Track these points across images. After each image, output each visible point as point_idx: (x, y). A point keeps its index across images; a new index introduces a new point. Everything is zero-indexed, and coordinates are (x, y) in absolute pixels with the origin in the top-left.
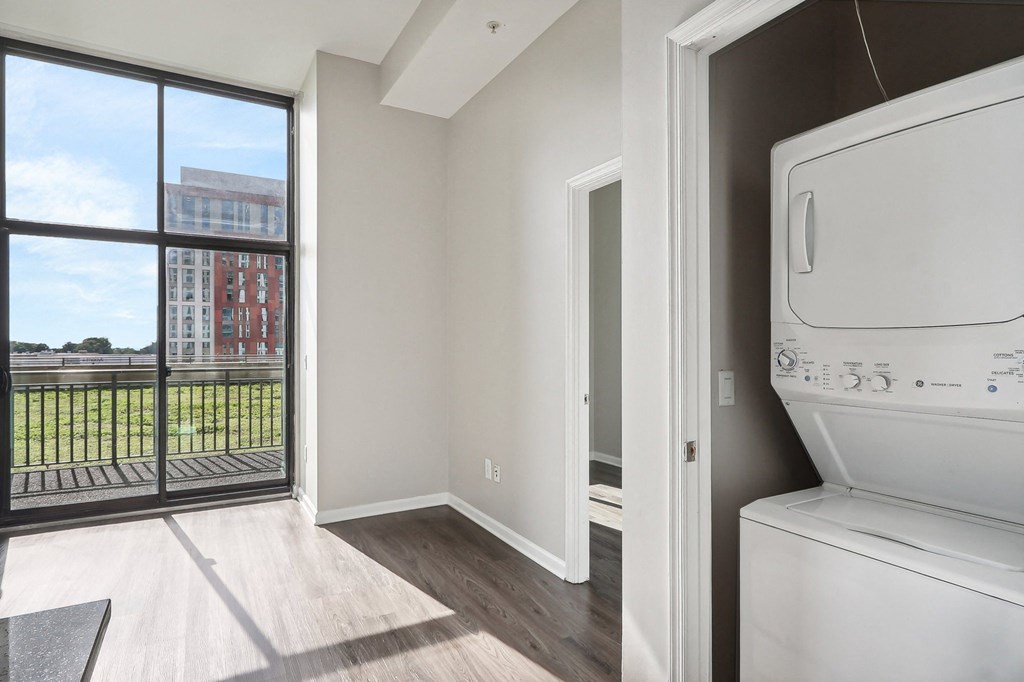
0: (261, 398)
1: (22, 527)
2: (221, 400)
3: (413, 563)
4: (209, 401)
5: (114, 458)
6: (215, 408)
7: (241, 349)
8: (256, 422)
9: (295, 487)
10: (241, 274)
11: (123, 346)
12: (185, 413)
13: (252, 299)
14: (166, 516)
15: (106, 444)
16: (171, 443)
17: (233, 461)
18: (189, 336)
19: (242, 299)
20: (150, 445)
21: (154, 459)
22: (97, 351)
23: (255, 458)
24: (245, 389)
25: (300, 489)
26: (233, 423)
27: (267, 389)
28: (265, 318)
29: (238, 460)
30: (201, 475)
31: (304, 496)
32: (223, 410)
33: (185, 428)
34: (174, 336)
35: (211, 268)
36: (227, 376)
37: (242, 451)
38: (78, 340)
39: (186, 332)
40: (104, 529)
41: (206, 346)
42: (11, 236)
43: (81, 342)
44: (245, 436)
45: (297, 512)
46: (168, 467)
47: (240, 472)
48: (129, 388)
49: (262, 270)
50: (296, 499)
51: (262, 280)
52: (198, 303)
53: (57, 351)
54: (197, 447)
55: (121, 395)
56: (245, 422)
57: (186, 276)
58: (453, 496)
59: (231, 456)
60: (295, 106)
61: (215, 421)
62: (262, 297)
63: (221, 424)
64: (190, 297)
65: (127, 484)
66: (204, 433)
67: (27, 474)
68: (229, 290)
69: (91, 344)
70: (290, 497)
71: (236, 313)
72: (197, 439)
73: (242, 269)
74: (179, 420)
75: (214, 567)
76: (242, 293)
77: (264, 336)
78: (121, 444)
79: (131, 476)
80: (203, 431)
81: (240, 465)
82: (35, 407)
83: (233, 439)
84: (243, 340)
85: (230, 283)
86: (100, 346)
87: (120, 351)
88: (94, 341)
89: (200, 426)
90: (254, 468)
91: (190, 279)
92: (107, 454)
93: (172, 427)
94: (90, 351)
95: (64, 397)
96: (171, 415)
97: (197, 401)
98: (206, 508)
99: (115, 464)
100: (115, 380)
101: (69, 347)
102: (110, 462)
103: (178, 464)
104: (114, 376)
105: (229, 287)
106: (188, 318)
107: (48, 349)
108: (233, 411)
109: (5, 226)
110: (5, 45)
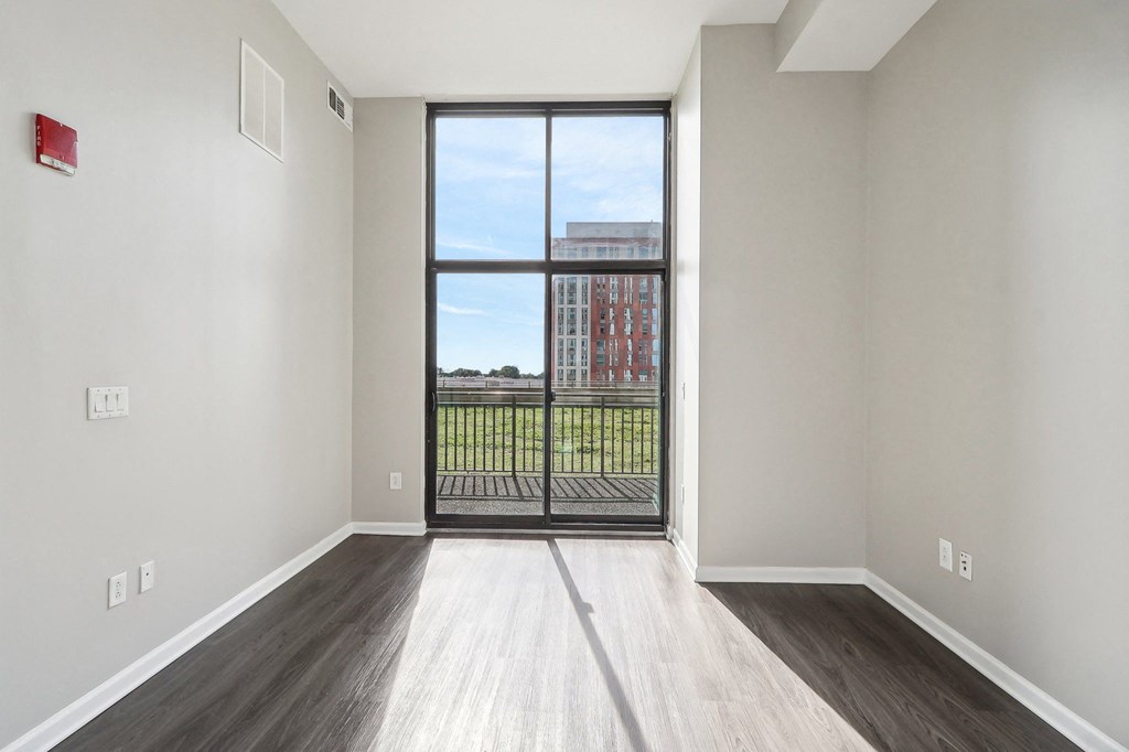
0: (633, 422)
1: (443, 530)
2: (597, 422)
3: (833, 674)
4: (587, 422)
5: (514, 471)
6: (592, 428)
7: (611, 376)
8: (628, 446)
9: (669, 528)
10: (611, 310)
11: (527, 373)
12: (568, 432)
13: (620, 331)
14: (550, 539)
15: (508, 455)
16: (557, 459)
17: (607, 486)
18: (572, 364)
19: (612, 333)
20: (540, 459)
21: (542, 475)
22: (509, 376)
23: (627, 484)
24: (618, 413)
25: (675, 531)
26: (608, 444)
27: (638, 413)
28: (630, 348)
29: (611, 484)
30: (580, 497)
31: (681, 542)
32: (599, 432)
33: (568, 447)
34: (561, 364)
35: (588, 306)
36: (603, 402)
37: (614, 476)
38: (499, 368)
39: (570, 361)
40: (500, 544)
41: (584, 374)
42: (438, 275)
44: (618, 459)
45: (672, 558)
46: (553, 484)
47: (614, 500)
48: (524, 407)
49: (629, 306)
50: (671, 541)
51: (628, 315)
52: (579, 337)
53: (486, 376)
54: (577, 467)
55: (519, 412)
56: (618, 445)
57: (570, 313)
58: (873, 576)
59: (605, 479)
60: (672, 110)
61: (592, 442)
62: (628, 329)
63: (597, 445)
64: (572, 332)
65: (521, 498)
66: (583, 452)
67: (455, 477)
68: (602, 325)
69: (506, 371)
70: (664, 538)
71: (607, 344)
72: (577, 457)
73: (613, 305)
74: (563, 438)
75: (591, 615)
76: (612, 326)
77: (630, 364)
78: (519, 456)
79: (525, 491)
80: (582, 451)
81: (613, 491)
82: (470, 419)
83: (608, 461)
84: (613, 368)
85: (603, 318)
86: (511, 372)
87: (525, 377)
88: (508, 369)
89: (578, 445)
90: (626, 496)
91: (573, 317)
92: (508, 467)
93: (557, 445)
94: (504, 376)
95: (489, 412)
96: (556, 433)
97: (577, 422)
98: (584, 537)
99: (514, 477)
100: (513, 402)
101: (493, 373)
102: (510, 474)
103: (561, 482)
104: (514, 398)
105: (603, 321)
106: (572, 349)
108: (608, 433)
109: (433, 267)
110: (435, 110)
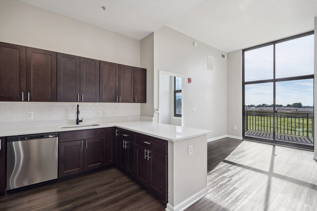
14: (274, 145)
22: (297, 107)
38: (291, 104)
43: (292, 104)
53: (285, 107)
69: (295, 105)
86: (299, 105)
87: (305, 107)
88: (296, 104)
94: (295, 107)
101: (289, 106)
107: (283, 106)
109: (244, 84)
110: (244, 51)
